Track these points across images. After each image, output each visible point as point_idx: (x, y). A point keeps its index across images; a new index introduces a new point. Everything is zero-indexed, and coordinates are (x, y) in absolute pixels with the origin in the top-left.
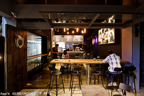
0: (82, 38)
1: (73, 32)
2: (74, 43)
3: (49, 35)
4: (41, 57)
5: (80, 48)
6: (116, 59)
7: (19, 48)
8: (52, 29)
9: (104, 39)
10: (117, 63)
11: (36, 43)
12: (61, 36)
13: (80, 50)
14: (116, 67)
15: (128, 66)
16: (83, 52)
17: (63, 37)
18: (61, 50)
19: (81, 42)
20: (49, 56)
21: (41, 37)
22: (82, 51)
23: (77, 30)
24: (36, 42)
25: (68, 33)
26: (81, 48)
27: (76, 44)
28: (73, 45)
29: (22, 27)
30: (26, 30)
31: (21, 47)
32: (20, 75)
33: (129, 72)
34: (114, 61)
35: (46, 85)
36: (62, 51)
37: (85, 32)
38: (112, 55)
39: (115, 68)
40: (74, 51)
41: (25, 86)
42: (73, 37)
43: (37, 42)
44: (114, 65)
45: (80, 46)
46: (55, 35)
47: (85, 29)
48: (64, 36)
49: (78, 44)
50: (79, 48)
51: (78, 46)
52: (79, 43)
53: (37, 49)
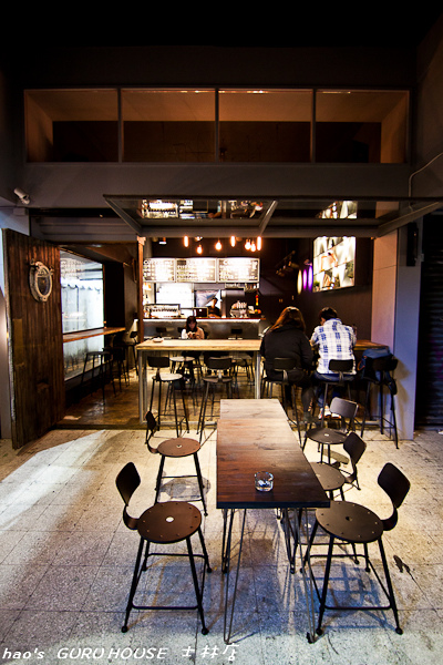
0: (254, 268)
1: (218, 246)
2: (227, 289)
3: (132, 258)
4: (102, 337)
5: (247, 308)
6: (338, 336)
7: (40, 302)
8: (142, 241)
9: (329, 273)
10: (339, 348)
11: (83, 288)
12: (175, 260)
13: (247, 313)
14: (336, 358)
15: (373, 357)
16: (257, 321)
17: (183, 263)
18: (176, 314)
19: (253, 284)
20: (133, 335)
21: (100, 266)
22: (252, 316)
23: (233, 242)
24: (80, 284)
25: (199, 250)
26: (251, 307)
27: (236, 293)
28: (224, 293)
29: (45, 234)
30: (56, 244)
31: (45, 298)
32: (46, 386)
33: (378, 375)
34: (331, 342)
35: (125, 421)
36: (179, 317)
37: (259, 248)
38: (328, 325)
39: (332, 361)
40: (228, 316)
41: (60, 422)
42: (221, 263)
43: (86, 284)
44: (330, 353)
45: (249, 298)
46: (154, 256)
47: (259, 240)
48: (188, 260)
49: (242, 293)
50: (244, 305)
51: (242, 299)
52: (245, 288)
53: (86, 310)
